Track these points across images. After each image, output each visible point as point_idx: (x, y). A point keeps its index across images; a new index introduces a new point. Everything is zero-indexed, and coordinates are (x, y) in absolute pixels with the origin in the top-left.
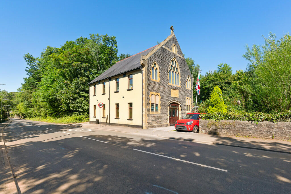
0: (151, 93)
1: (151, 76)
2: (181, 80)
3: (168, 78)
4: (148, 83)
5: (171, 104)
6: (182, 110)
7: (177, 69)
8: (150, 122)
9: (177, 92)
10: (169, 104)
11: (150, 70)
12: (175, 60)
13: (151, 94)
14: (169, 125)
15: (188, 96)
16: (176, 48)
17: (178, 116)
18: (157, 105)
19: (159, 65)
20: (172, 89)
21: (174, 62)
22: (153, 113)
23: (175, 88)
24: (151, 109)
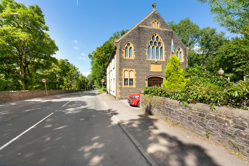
0: (124, 69)
1: (124, 55)
2: (166, 53)
3: (147, 54)
4: (120, 61)
7: (159, 43)
9: (160, 66)
10: (147, 79)
12: (157, 35)
16: (158, 23)
18: (131, 80)
20: (152, 64)
23: (156, 62)
24: (125, 84)
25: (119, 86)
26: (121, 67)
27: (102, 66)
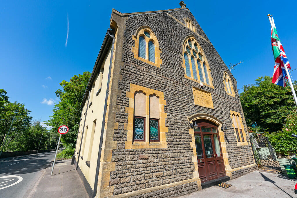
0: (134, 88)
1: (135, 50)
2: (212, 75)
3: (184, 65)
4: (124, 61)
5: (198, 121)
6: (227, 140)
8: (123, 180)
9: (209, 97)
10: (191, 122)
11: (133, 38)
13: (132, 91)
14: (199, 184)
15: (233, 109)
16: (193, 26)
17: (221, 154)
18: (154, 122)
19: (158, 36)
20: (196, 89)
21: (193, 43)
22: (140, 148)
23: (202, 87)
26: (126, 78)
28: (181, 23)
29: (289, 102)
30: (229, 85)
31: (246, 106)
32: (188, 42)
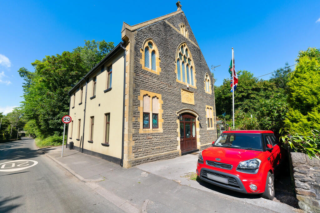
0: (143, 92)
1: (142, 62)
2: (196, 78)
3: (176, 71)
4: (136, 72)
5: (183, 114)
6: (201, 126)
7: (189, 60)
9: (192, 96)
10: (178, 115)
11: (141, 51)
12: (186, 47)
13: (142, 95)
14: (180, 153)
15: (208, 104)
16: (186, 30)
17: (196, 136)
18: (155, 116)
19: (158, 47)
20: (184, 90)
21: (185, 49)
22: (147, 132)
23: (188, 88)
24: (144, 124)
25: (133, 131)
26: (137, 86)
27: (58, 91)
28: (176, 29)
29: (252, 96)
30: (208, 85)
31: (223, 97)
32: (180, 49)
